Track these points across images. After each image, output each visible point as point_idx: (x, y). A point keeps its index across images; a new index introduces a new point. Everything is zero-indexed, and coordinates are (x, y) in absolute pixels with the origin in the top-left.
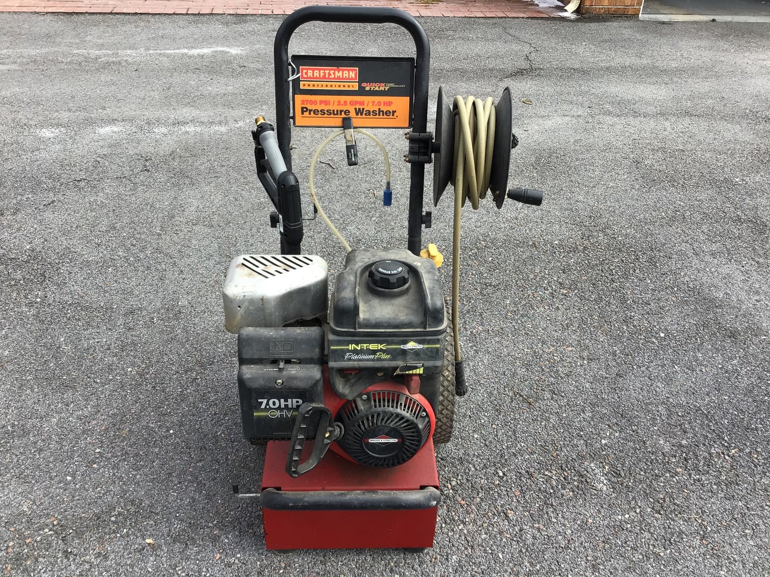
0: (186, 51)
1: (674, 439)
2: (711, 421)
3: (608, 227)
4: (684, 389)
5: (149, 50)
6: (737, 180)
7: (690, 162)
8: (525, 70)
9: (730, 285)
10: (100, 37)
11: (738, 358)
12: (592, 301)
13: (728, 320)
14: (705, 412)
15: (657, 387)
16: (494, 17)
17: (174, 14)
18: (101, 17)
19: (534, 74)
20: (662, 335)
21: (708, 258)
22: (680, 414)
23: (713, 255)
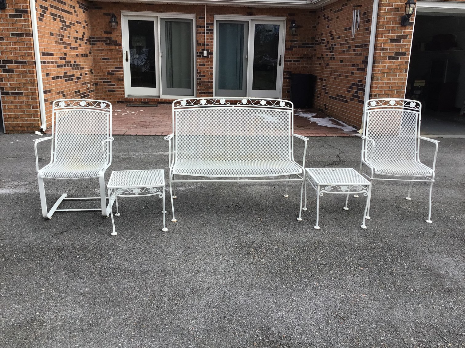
0: (162, 153)
1: (419, 338)
2: (438, 331)
3: (383, 238)
4: (424, 315)
5: (144, 152)
6: (452, 217)
7: (427, 208)
8: (337, 162)
9: (448, 267)
10: (119, 146)
11: (452, 302)
12: (376, 273)
13: (448, 284)
14: (435, 326)
15: (410, 314)
16: (320, 136)
17: (155, 135)
18: (119, 137)
19: (341, 164)
20: (412, 290)
21: (436, 254)
22: (422, 327)
23: (439, 253)
